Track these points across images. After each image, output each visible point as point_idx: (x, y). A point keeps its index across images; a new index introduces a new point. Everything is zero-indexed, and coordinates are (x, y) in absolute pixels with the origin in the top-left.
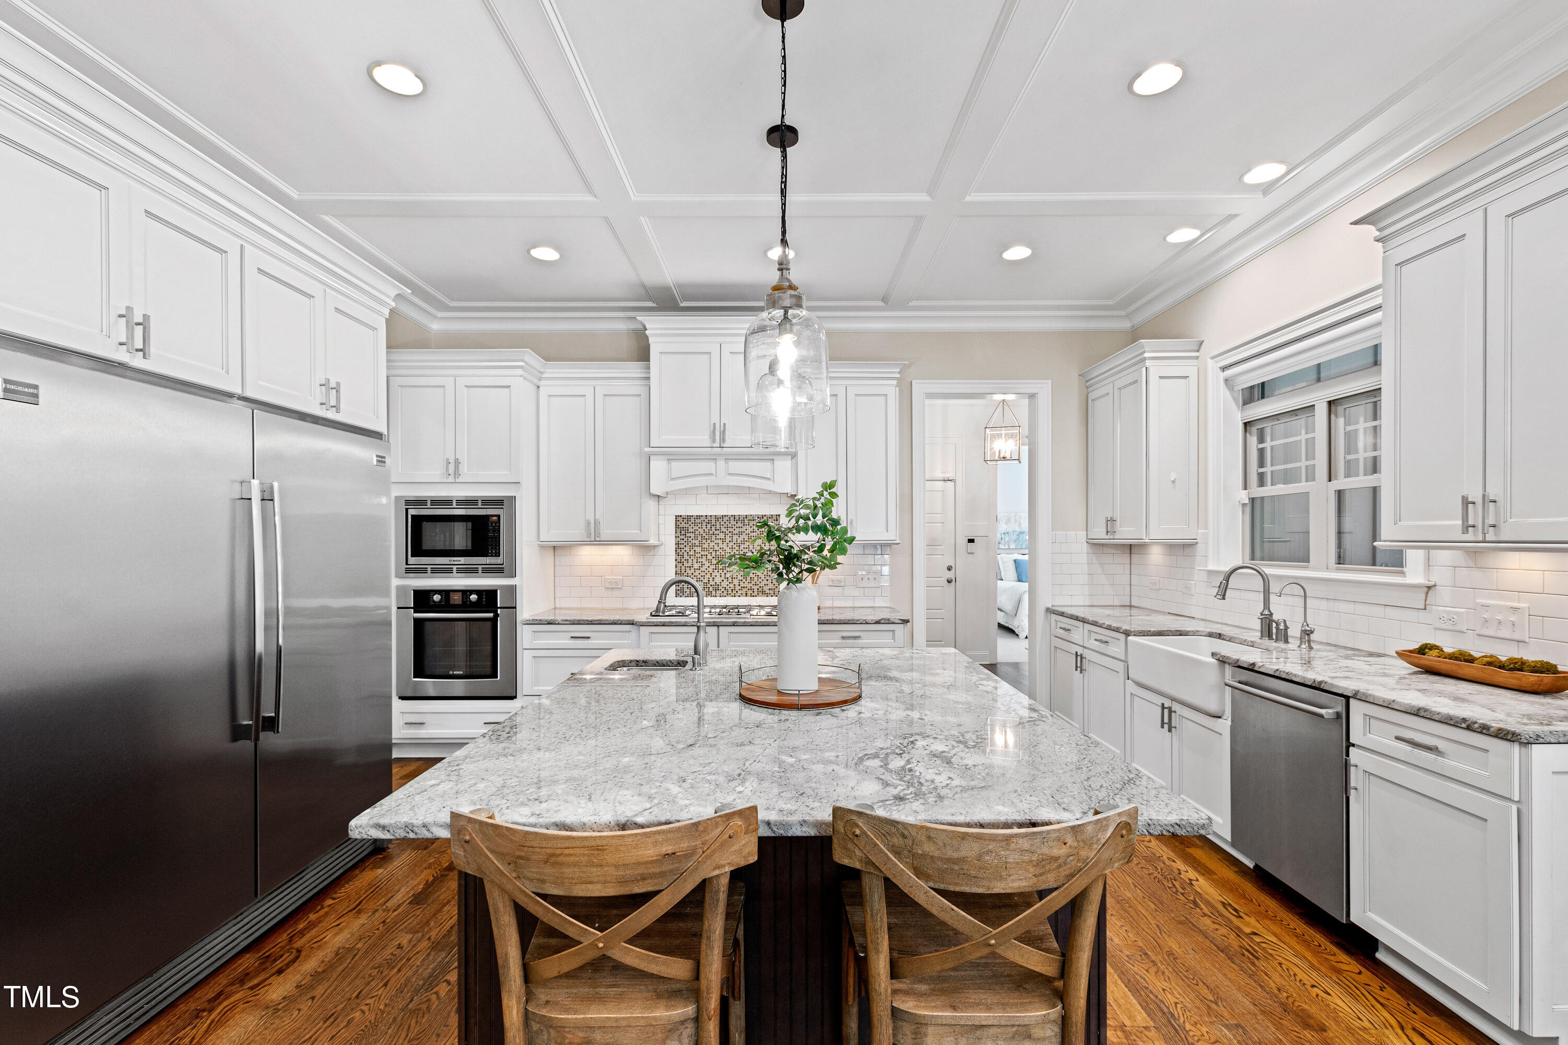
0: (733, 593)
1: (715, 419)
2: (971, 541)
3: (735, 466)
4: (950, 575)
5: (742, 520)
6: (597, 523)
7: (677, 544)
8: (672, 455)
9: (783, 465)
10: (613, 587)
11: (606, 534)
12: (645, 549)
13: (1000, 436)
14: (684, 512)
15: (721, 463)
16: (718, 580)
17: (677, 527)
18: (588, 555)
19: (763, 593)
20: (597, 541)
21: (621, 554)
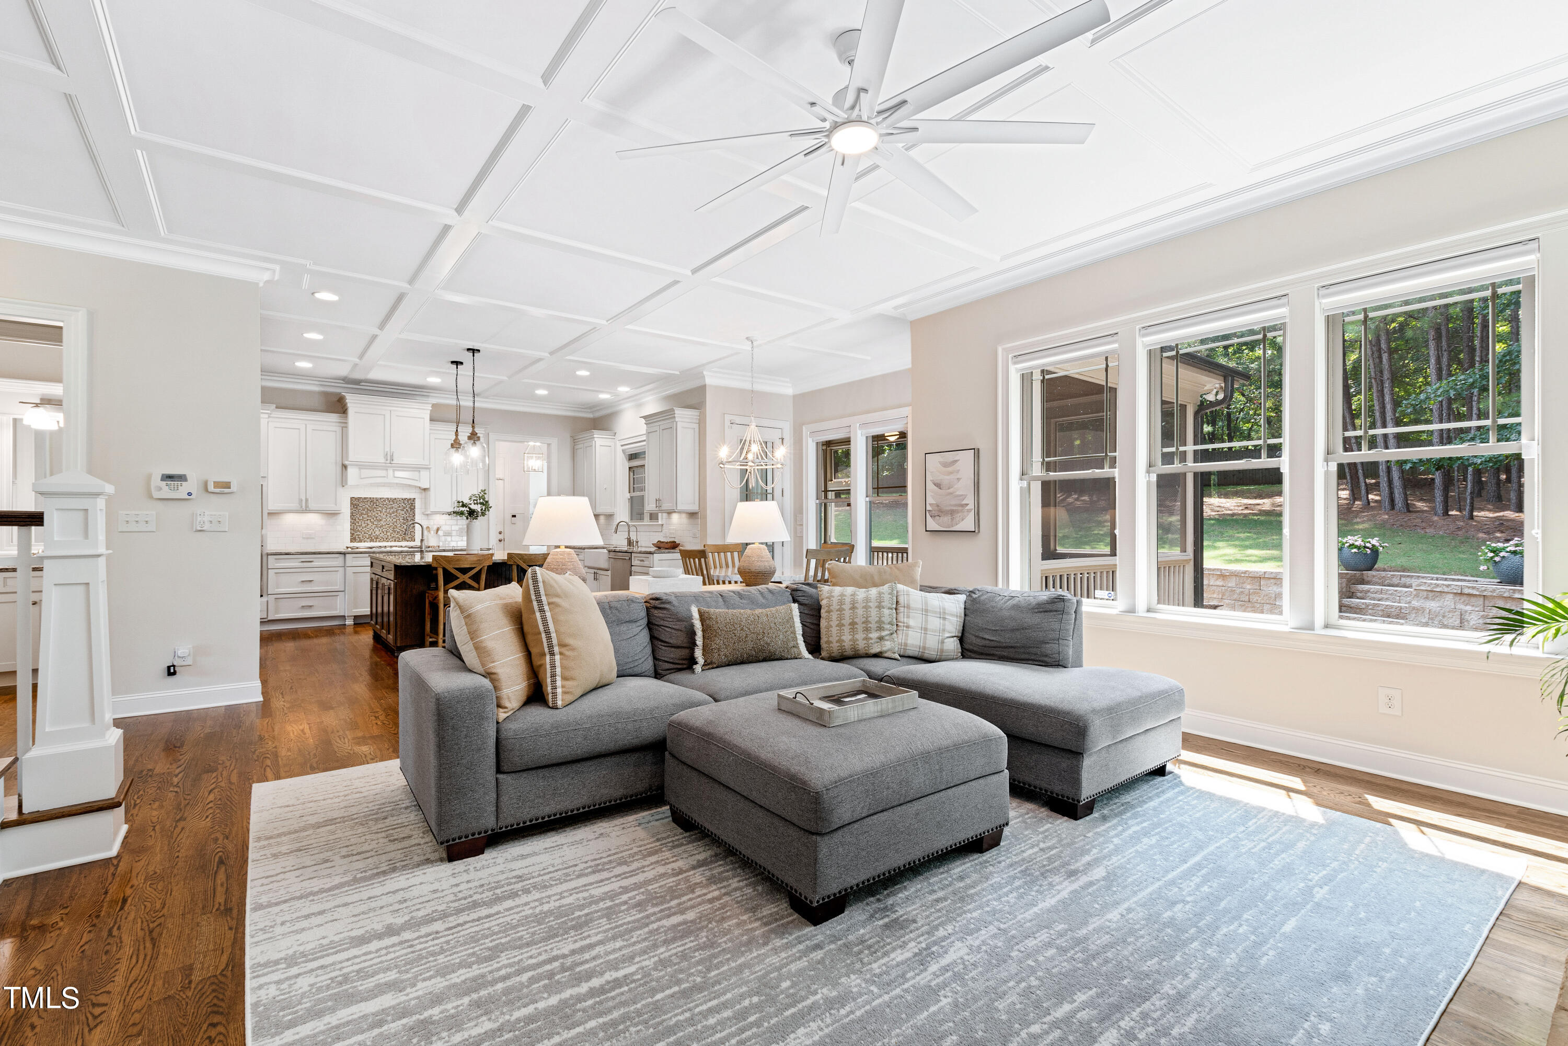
0: (387, 540)
1: (387, 449)
2: (514, 516)
3: (398, 474)
4: (501, 537)
5: (394, 500)
6: (307, 500)
7: (352, 513)
8: (361, 466)
9: (424, 474)
10: (308, 538)
11: (312, 506)
12: (332, 514)
13: (532, 458)
14: (356, 496)
15: (390, 472)
16: (377, 533)
17: (351, 504)
18: (290, 519)
19: (405, 540)
20: (305, 509)
21: (313, 519)
